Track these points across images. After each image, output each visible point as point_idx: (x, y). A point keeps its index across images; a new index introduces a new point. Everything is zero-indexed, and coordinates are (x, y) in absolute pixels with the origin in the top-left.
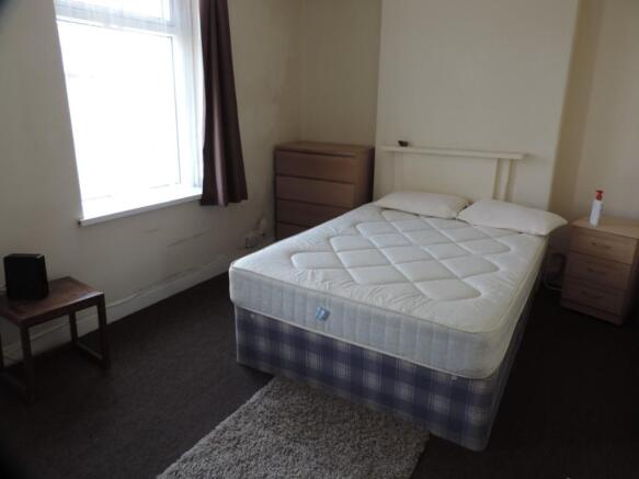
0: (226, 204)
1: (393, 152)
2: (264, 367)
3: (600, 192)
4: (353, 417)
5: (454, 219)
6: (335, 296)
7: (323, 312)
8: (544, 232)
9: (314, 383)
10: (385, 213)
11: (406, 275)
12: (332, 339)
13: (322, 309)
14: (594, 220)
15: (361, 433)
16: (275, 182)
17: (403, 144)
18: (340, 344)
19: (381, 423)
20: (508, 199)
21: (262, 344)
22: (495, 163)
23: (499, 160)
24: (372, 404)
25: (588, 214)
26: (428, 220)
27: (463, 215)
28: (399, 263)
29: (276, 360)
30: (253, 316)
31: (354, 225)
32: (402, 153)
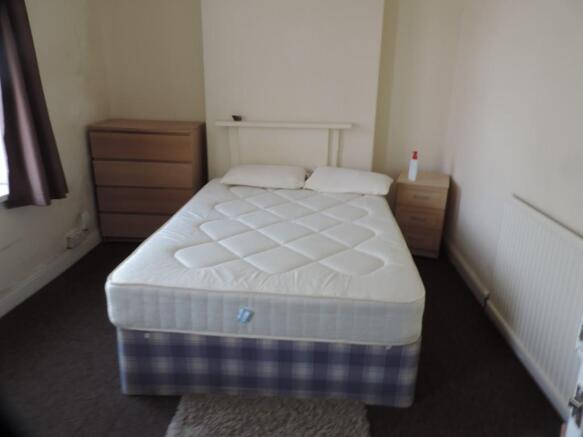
0: (48, 203)
1: (227, 128)
2: (165, 390)
3: (416, 153)
4: (289, 415)
5: (301, 188)
6: (256, 293)
7: (247, 314)
8: (385, 192)
9: (233, 391)
10: (233, 190)
11: (305, 253)
12: (255, 340)
13: (245, 311)
14: (412, 176)
15: (308, 429)
16: (92, 168)
17: (237, 118)
18: (264, 343)
19: (320, 411)
20: (339, 165)
21: (163, 365)
22: (327, 134)
23: (331, 131)
24: (302, 394)
25: (406, 171)
26: (277, 192)
27: (309, 184)
28: (288, 242)
29: (181, 378)
30: (147, 336)
31: (212, 207)
32: (237, 128)
